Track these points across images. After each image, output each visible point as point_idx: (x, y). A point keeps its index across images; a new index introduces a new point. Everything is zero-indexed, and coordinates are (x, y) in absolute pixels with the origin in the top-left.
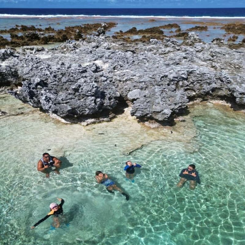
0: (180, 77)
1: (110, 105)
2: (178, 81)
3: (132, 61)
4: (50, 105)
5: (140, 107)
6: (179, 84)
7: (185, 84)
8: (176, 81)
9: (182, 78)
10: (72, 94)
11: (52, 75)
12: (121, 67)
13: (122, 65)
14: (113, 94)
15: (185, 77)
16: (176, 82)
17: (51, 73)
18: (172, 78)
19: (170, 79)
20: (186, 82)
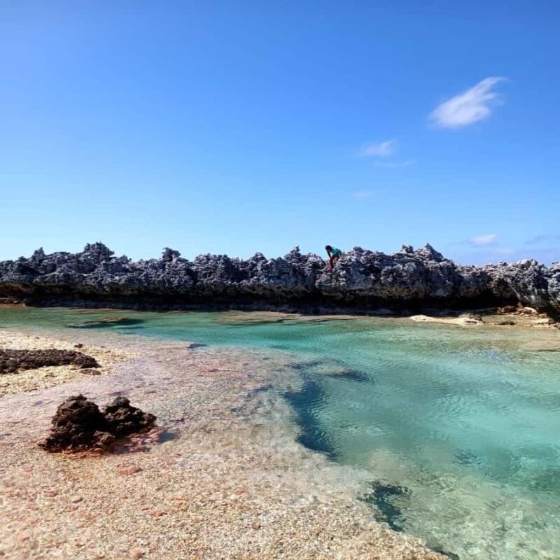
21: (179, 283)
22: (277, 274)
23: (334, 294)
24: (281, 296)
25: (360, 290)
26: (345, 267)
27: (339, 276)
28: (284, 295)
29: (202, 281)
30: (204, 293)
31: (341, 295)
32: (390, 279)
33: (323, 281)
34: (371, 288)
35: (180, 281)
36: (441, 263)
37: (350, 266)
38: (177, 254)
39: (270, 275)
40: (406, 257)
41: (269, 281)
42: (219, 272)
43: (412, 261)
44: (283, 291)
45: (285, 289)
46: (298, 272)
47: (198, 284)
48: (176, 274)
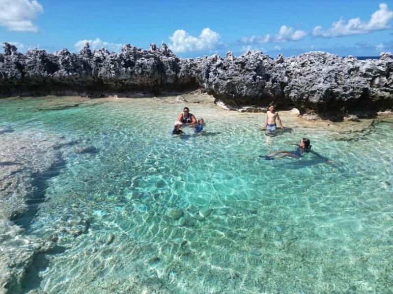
0: (376, 71)
1: (271, 88)
2: (374, 78)
3: (331, 62)
4: (216, 78)
5: (297, 84)
6: (374, 82)
7: (383, 83)
8: (370, 76)
9: (379, 72)
10: (238, 70)
11: (235, 61)
12: (311, 63)
13: (312, 61)
14: (280, 79)
15: (383, 70)
16: (370, 79)
17: (234, 60)
18: (364, 71)
19: (362, 73)
20: (385, 79)
21: (11, 75)
22: (73, 68)
23: (110, 83)
24: (79, 85)
25: (125, 80)
26: (113, 62)
27: (111, 69)
28: (81, 84)
29: (28, 73)
30: (31, 83)
31: (114, 84)
32: (140, 71)
33: (102, 73)
34: (130, 78)
35: (12, 73)
36: (170, 58)
37: (116, 61)
38: (14, 48)
39: (68, 68)
40: (149, 54)
41: (68, 74)
42: (38, 65)
43: (152, 57)
44: (80, 81)
45: (80, 79)
46: (87, 66)
47: (26, 75)
48: (9, 67)
